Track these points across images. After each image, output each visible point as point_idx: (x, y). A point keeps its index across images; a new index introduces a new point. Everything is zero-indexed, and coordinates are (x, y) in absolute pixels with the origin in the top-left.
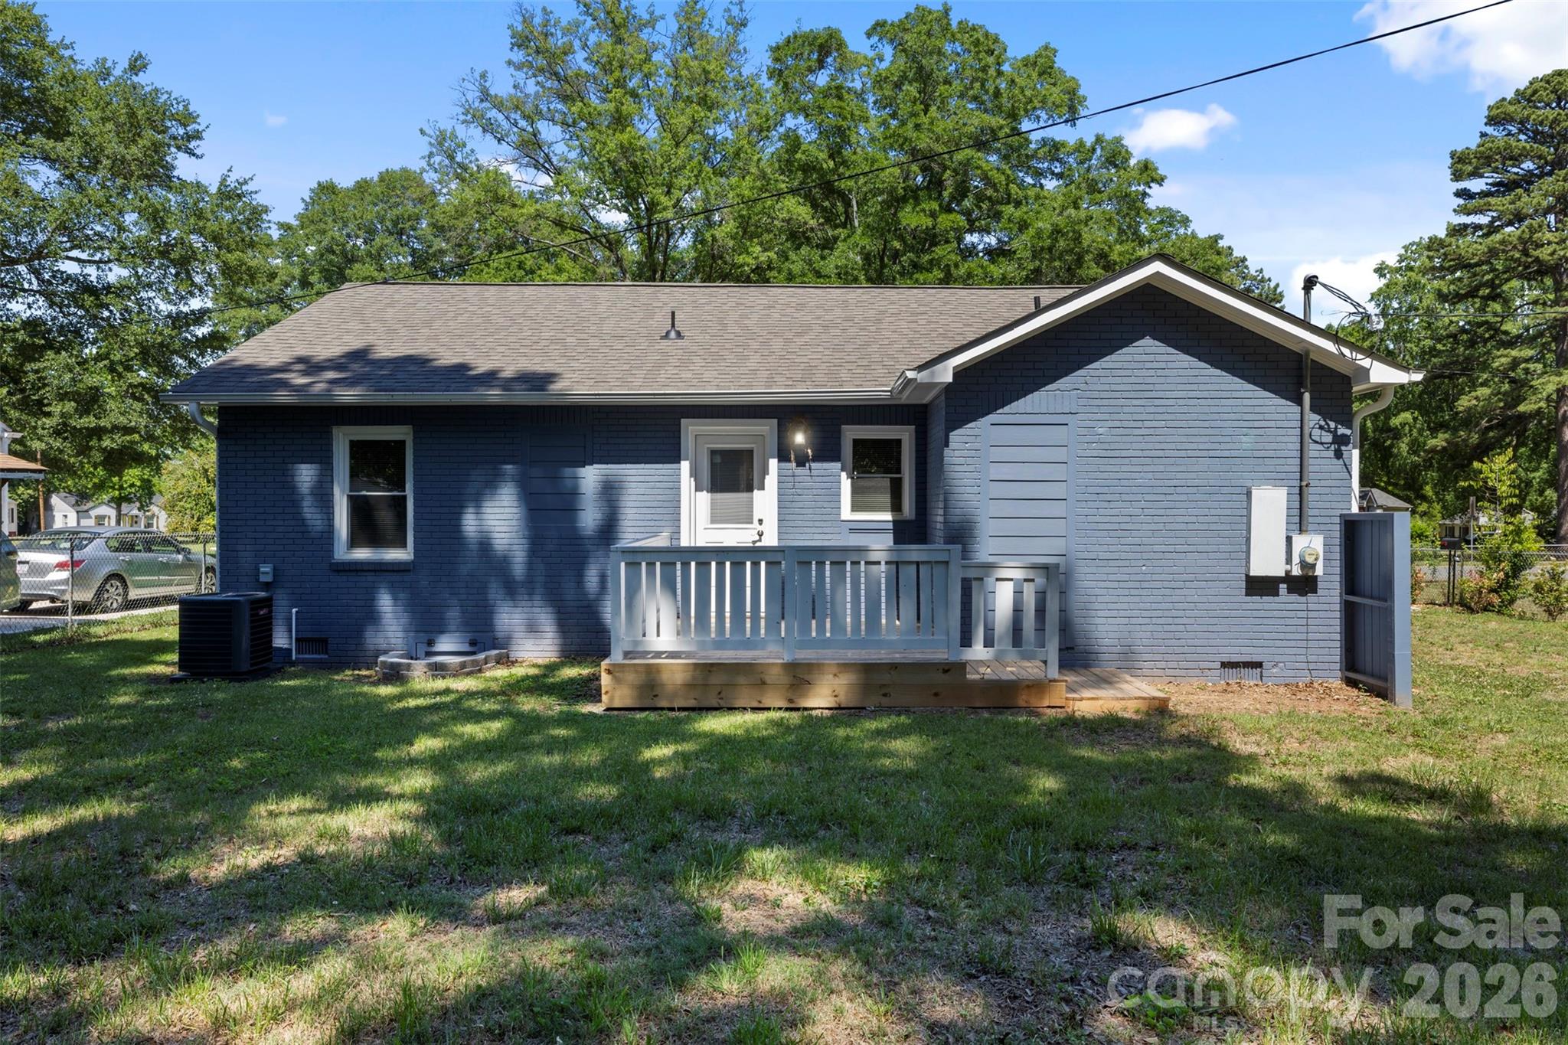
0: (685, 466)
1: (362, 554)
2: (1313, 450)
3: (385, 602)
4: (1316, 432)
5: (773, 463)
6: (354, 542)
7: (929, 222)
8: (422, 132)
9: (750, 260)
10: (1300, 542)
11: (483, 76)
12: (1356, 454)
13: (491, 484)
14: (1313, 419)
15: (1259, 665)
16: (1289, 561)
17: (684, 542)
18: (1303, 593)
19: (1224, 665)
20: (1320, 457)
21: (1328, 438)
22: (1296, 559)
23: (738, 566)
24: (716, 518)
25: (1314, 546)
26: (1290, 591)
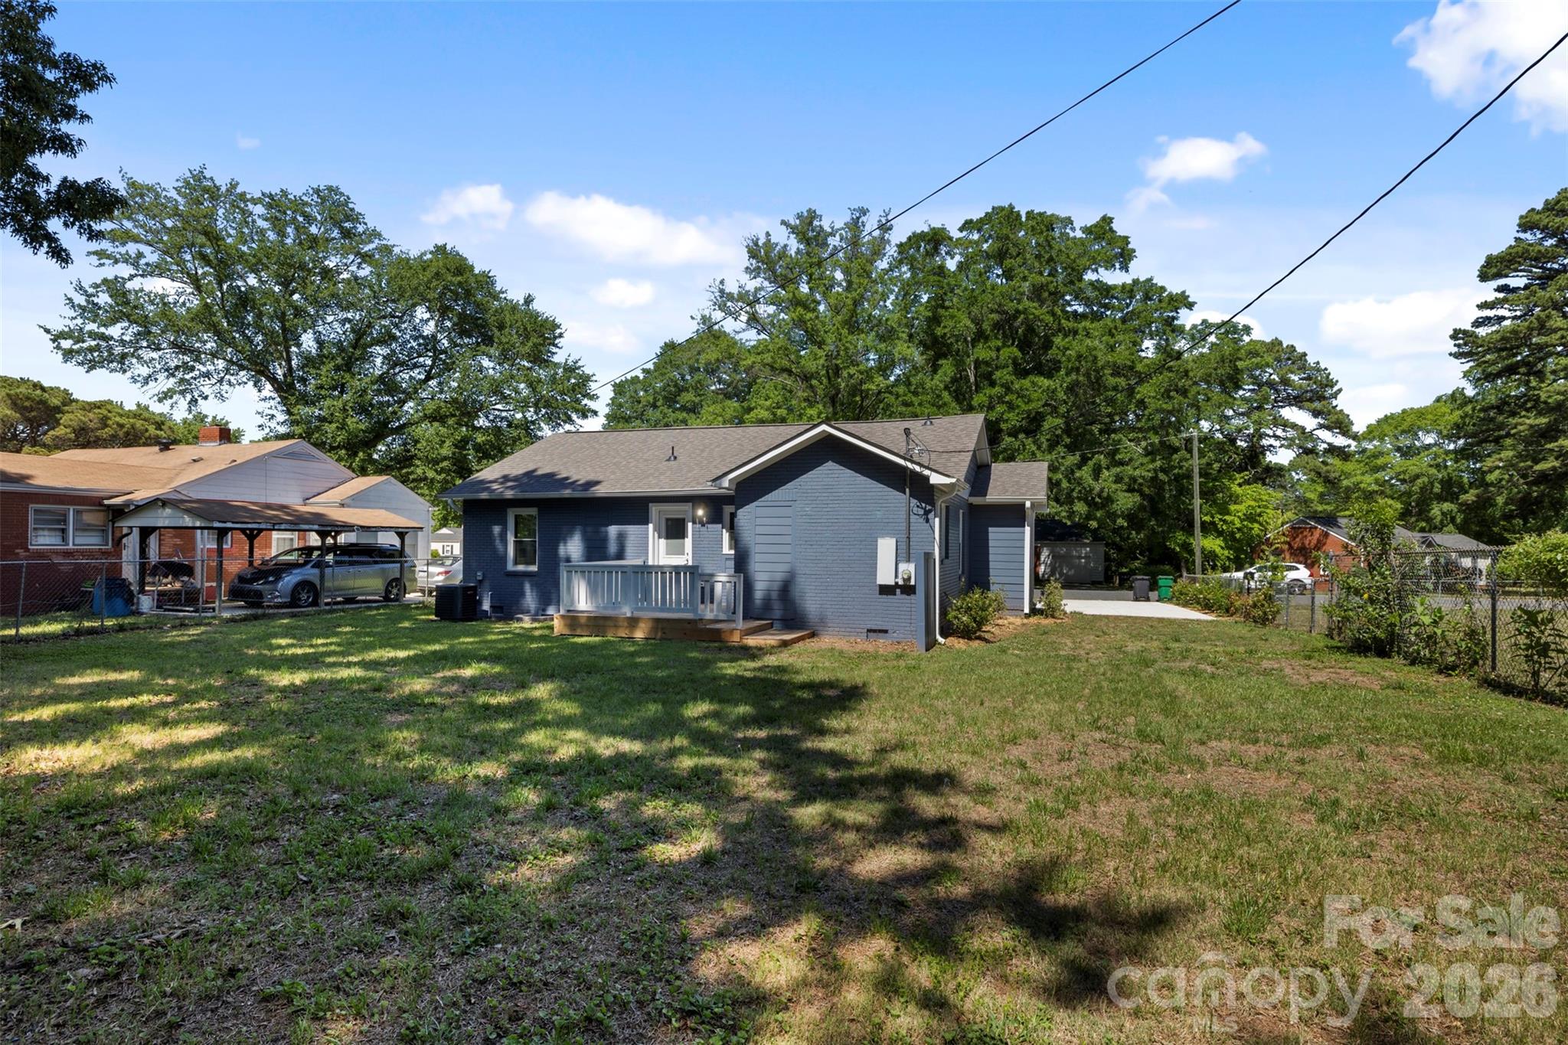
0: (651, 526)
1: (521, 568)
2: (913, 518)
3: (527, 587)
4: (915, 509)
5: (690, 525)
6: (516, 563)
7: (994, 354)
8: (692, 318)
9: (874, 388)
10: (902, 567)
11: (722, 282)
12: (937, 520)
13: (570, 533)
14: (914, 502)
15: (886, 632)
16: (896, 576)
17: (650, 563)
18: (909, 595)
19: (869, 631)
20: (917, 522)
21: (921, 512)
22: (900, 576)
23: (678, 574)
24: (669, 552)
25: (908, 569)
26: (902, 593)
